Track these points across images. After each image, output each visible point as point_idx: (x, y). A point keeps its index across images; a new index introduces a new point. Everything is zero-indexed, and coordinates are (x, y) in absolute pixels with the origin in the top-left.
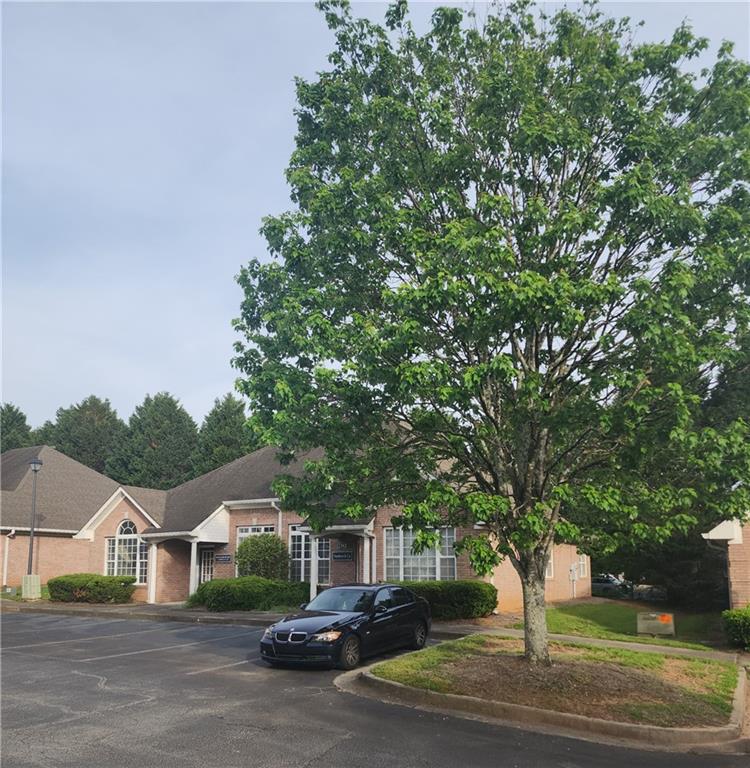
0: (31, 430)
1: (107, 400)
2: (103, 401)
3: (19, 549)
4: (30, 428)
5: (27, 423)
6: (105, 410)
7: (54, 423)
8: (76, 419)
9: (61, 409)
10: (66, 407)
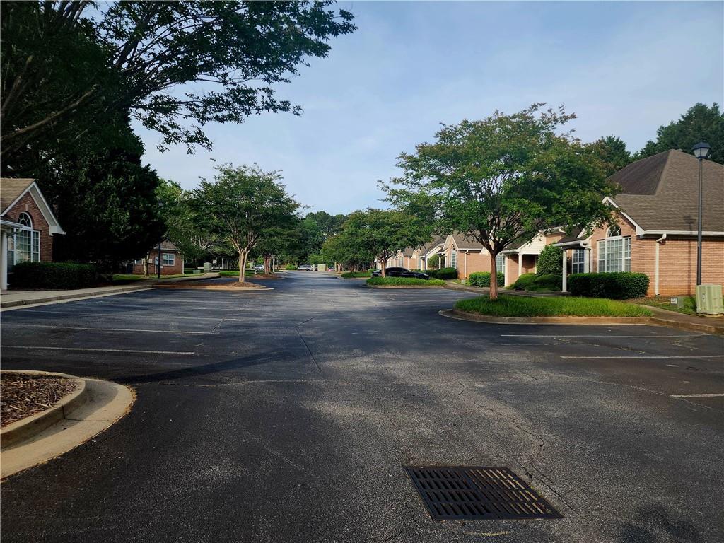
0: (631, 155)
1: (715, 104)
2: (710, 107)
3: (670, 255)
4: (629, 154)
5: (627, 150)
6: (713, 115)
7: (656, 141)
8: (681, 131)
9: (662, 127)
10: (667, 125)
